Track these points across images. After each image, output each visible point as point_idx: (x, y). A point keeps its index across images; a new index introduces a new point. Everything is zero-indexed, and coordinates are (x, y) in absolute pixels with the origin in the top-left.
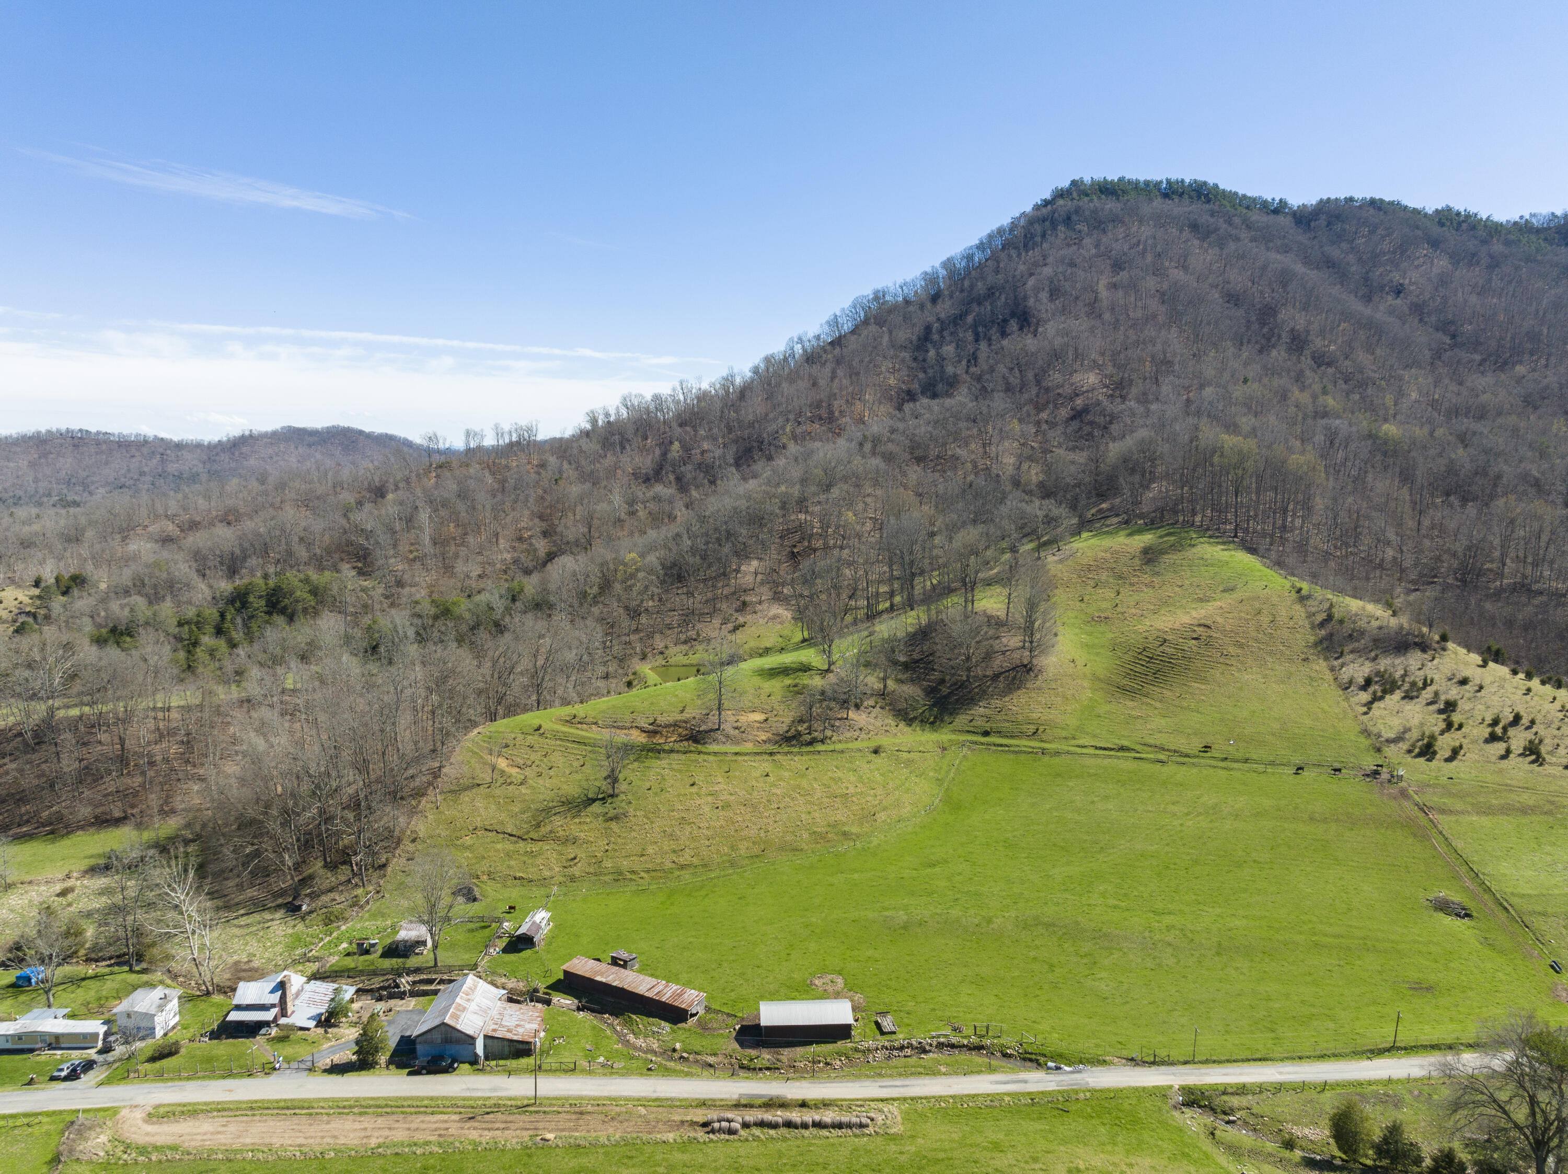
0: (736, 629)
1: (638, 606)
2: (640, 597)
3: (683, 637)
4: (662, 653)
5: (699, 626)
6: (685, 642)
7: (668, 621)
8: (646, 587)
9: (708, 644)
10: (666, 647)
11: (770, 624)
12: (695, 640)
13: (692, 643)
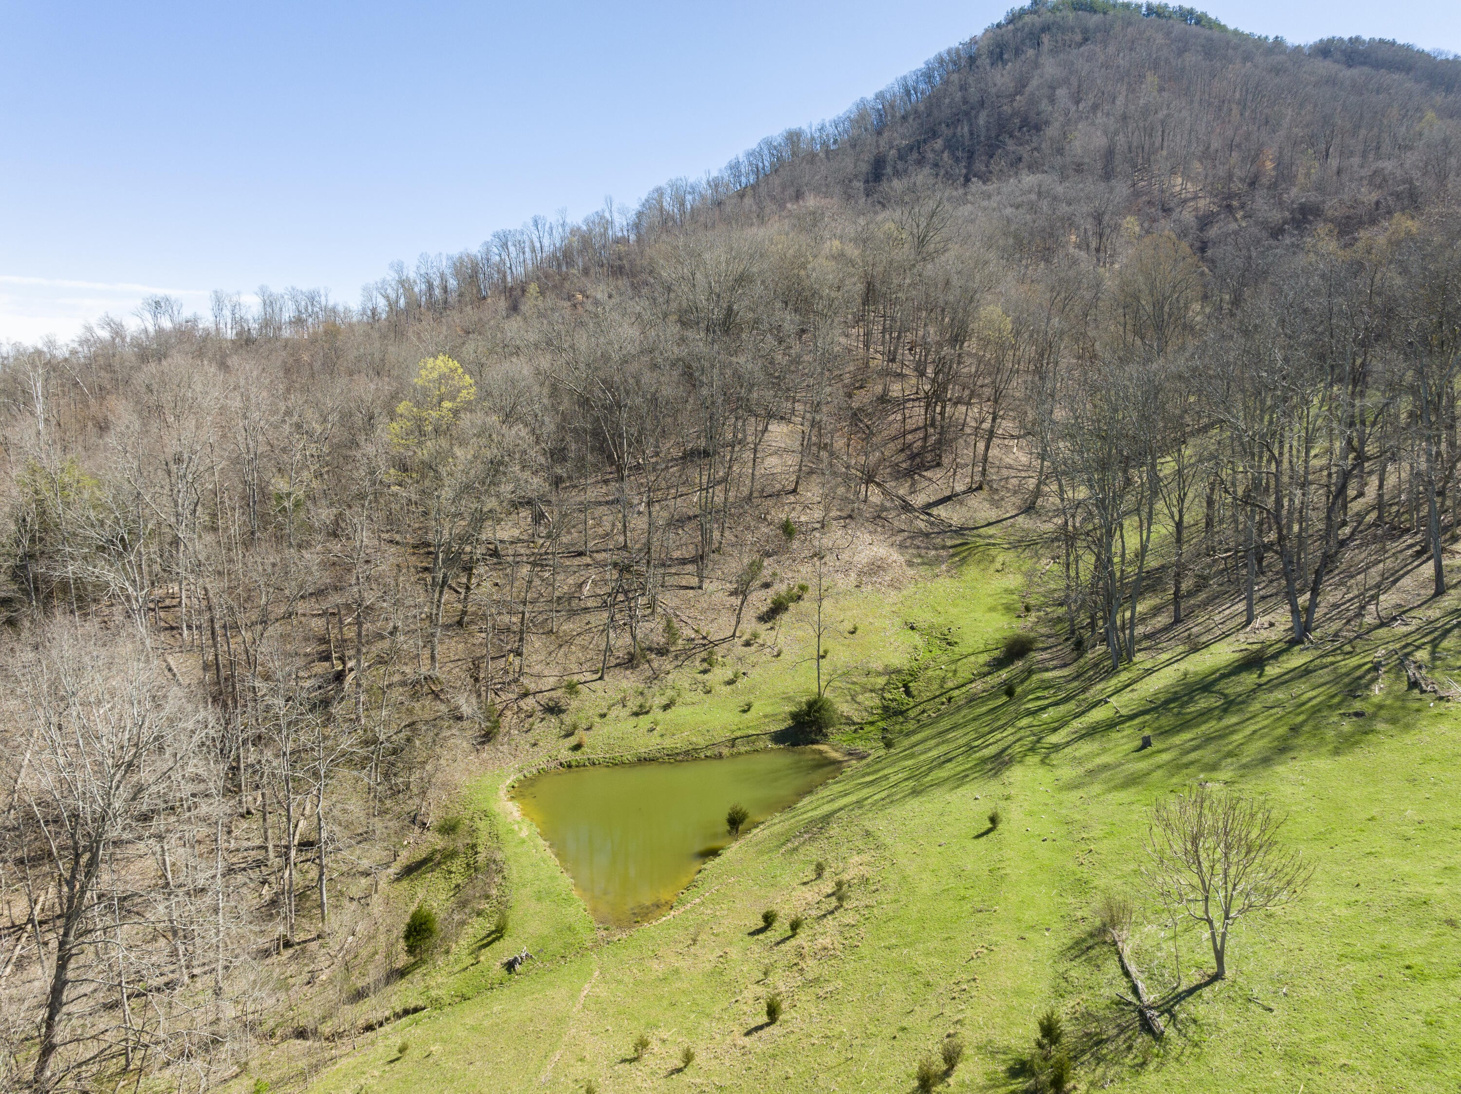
0: (777, 609)
1: (464, 539)
2: (469, 505)
3: (622, 642)
4: (554, 710)
5: (669, 600)
6: (630, 662)
7: (565, 584)
8: (496, 467)
9: (709, 662)
10: (572, 688)
11: (868, 589)
12: (662, 652)
13: (655, 665)
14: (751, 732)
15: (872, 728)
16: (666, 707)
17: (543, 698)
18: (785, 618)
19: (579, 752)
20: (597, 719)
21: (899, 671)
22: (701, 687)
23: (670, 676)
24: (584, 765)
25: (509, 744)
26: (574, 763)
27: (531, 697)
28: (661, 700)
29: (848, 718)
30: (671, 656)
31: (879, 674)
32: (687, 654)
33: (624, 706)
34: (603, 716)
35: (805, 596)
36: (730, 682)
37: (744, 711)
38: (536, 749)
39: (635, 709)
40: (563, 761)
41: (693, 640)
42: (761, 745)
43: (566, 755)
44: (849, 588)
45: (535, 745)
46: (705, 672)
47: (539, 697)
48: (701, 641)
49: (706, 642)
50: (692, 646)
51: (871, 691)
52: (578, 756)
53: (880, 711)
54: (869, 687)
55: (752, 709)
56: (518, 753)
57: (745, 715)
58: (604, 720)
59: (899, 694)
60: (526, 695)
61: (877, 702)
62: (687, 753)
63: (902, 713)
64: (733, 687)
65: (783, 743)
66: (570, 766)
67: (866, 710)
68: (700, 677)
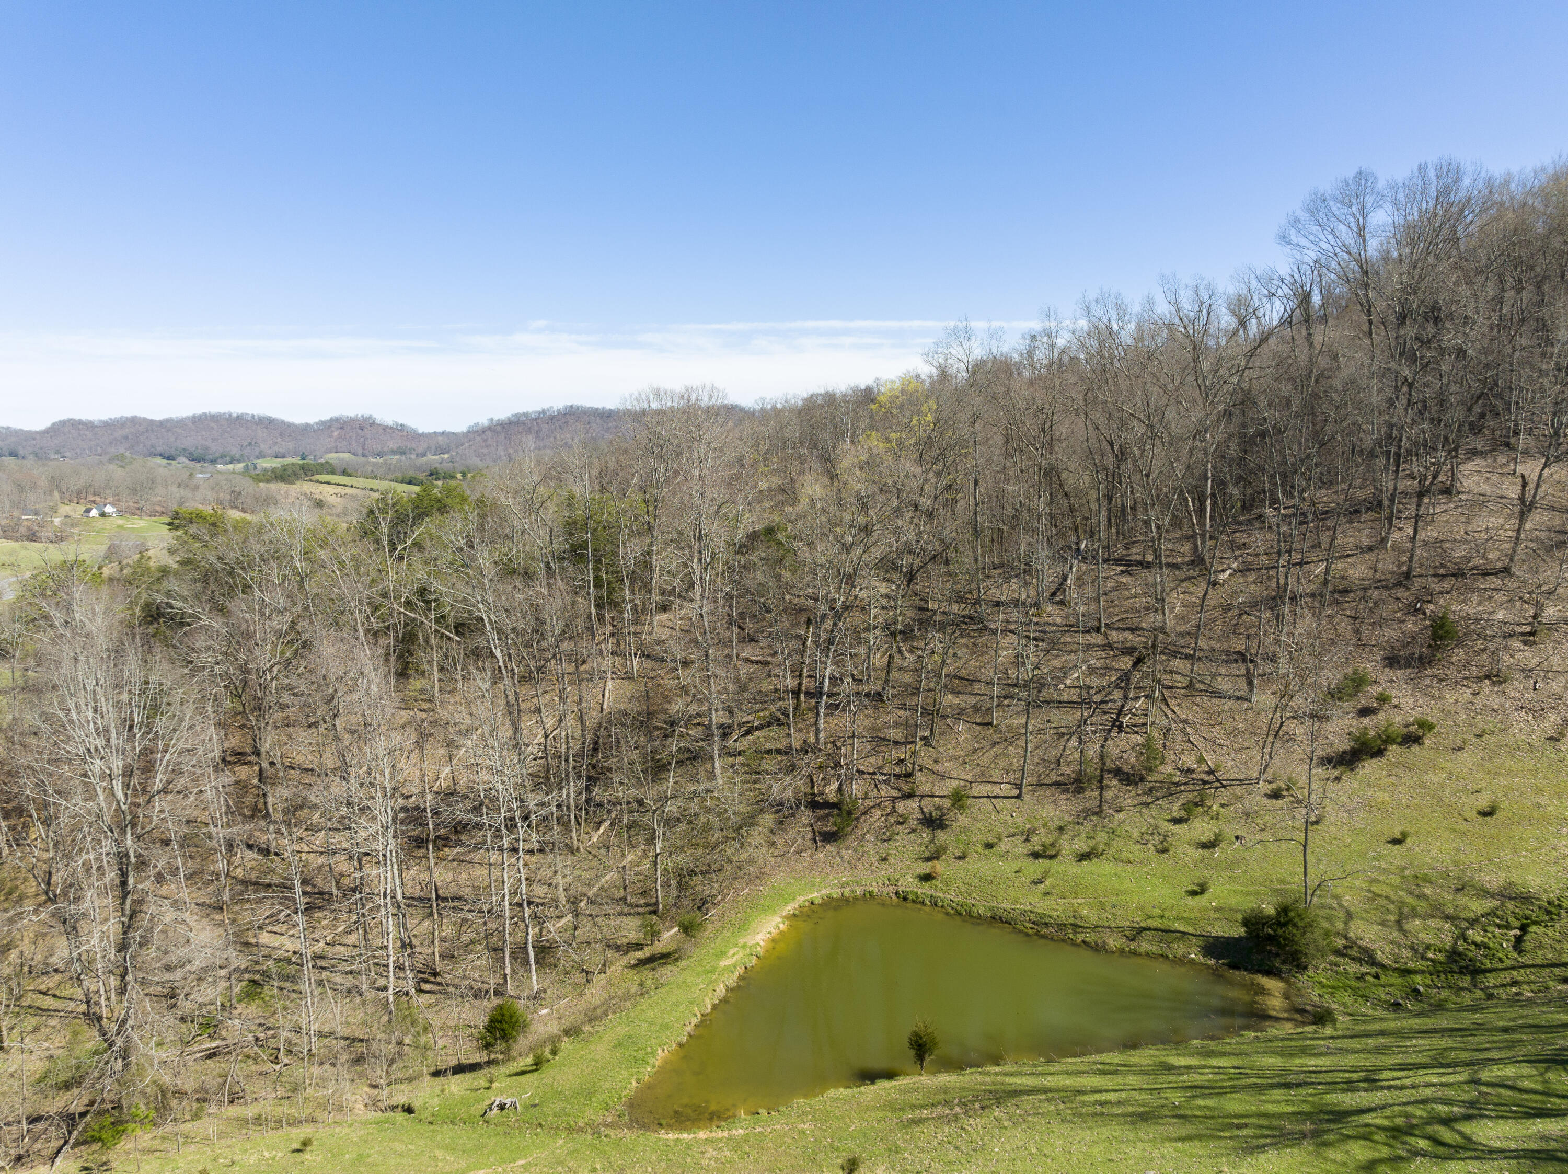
0: (1365, 751)
4: (934, 822)
6: (1076, 784)
9: (1195, 809)
10: (957, 801)
12: (1128, 779)
13: (1109, 794)
14: (1177, 926)
15: (1399, 981)
16: (1083, 857)
17: (929, 805)
18: (1369, 768)
19: (927, 885)
20: (979, 849)
21: (1526, 899)
22: (1157, 839)
23: (1121, 816)
24: (923, 903)
25: (855, 851)
26: (910, 897)
27: (916, 799)
28: (1081, 845)
29: (1366, 950)
30: (1142, 788)
31: (1486, 893)
32: (1170, 790)
33: (1027, 840)
34: (989, 846)
35: (1427, 741)
36: (1204, 846)
37: (1193, 893)
38: (883, 864)
39: (1038, 848)
40: (900, 890)
41: (1193, 771)
42: (1179, 949)
43: (909, 884)
44: (1534, 739)
45: (884, 860)
46: (1177, 821)
47: (927, 801)
48: (1203, 776)
49: (1211, 778)
50: (1183, 780)
51: (1447, 918)
52: (923, 890)
53: (1440, 957)
54: (1449, 910)
55: (1207, 895)
56: (859, 864)
57: (1190, 901)
58: (987, 852)
59: (1503, 940)
60: (910, 796)
61: (1447, 940)
62: (1062, 926)
63: (1476, 972)
64: (1206, 853)
65: (1218, 958)
66: (905, 899)
67: (1412, 948)
68: (1166, 826)
